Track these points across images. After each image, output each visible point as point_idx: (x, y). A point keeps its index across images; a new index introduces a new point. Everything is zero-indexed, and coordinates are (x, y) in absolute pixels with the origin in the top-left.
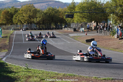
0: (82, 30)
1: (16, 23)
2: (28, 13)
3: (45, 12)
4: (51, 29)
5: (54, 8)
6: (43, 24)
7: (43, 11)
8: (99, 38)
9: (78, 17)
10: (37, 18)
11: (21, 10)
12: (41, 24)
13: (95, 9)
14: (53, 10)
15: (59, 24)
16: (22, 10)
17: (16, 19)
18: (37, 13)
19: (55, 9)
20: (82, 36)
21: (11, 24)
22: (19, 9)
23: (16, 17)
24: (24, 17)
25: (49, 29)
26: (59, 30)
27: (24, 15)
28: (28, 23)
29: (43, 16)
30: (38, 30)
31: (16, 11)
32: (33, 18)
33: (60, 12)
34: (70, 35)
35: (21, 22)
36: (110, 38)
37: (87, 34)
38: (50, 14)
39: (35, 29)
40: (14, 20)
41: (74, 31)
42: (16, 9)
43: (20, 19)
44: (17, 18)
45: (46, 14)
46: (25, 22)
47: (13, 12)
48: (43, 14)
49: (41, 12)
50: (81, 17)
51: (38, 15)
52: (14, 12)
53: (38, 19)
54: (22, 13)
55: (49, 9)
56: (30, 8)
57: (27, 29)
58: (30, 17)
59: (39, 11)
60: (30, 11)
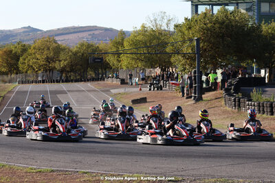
0: (136, 83)
1: (24, 71)
2: (45, 52)
3: (75, 50)
4: (85, 81)
5: (91, 42)
6: (71, 72)
7: (71, 48)
8: (156, 97)
9: (129, 59)
10: (60, 61)
11: (32, 48)
12: (68, 72)
13: (158, 45)
14: (89, 46)
15: (100, 70)
16: (34, 48)
17: (25, 63)
18: (61, 52)
19: (92, 46)
20: (132, 93)
21: (17, 74)
22: (30, 46)
23: (25, 59)
24: (37, 59)
25: (81, 81)
26: (99, 82)
27: (38, 56)
28: (46, 71)
29: (70, 58)
30: (63, 82)
31: (24, 50)
32: (55, 62)
33: (101, 51)
34: (112, 91)
35: (34, 69)
36: (175, 96)
37: (142, 89)
38: (83, 55)
39: (58, 82)
40: (20, 65)
41: (122, 83)
42: (24, 46)
43: (31, 64)
44: (26, 61)
45: (75, 54)
46: (40, 70)
47: (19, 51)
48: (70, 53)
49: (67, 50)
50: (133, 59)
51: (62, 56)
52: (21, 52)
53: (62, 63)
54: (34, 54)
55: (82, 45)
56: (48, 44)
57: (43, 82)
58: (48, 60)
59: (64, 49)
60: (48, 49)
